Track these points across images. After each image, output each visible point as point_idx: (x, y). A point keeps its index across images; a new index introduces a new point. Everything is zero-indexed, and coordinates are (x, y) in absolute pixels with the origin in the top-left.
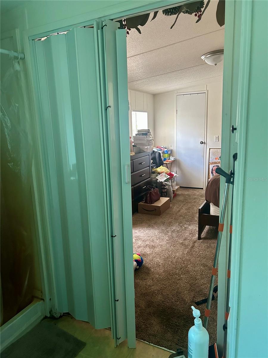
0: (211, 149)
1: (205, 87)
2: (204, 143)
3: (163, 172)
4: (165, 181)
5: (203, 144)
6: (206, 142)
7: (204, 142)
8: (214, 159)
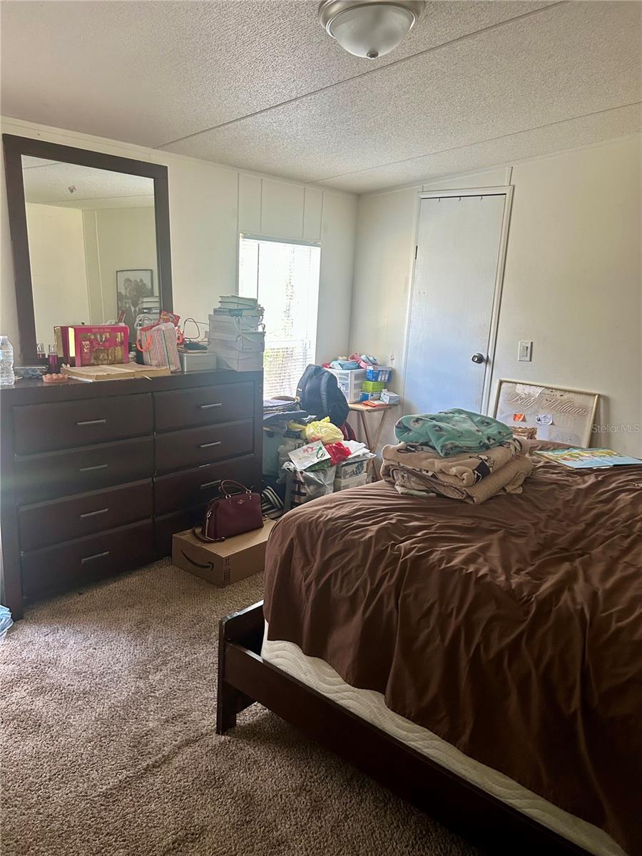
0: (504, 385)
1: (507, 175)
2: (487, 361)
3: (319, 440)
4: (311, 469)
5: (483, 364)
6: (491, 357)
7: (485, 357)
8: (510, 415)
